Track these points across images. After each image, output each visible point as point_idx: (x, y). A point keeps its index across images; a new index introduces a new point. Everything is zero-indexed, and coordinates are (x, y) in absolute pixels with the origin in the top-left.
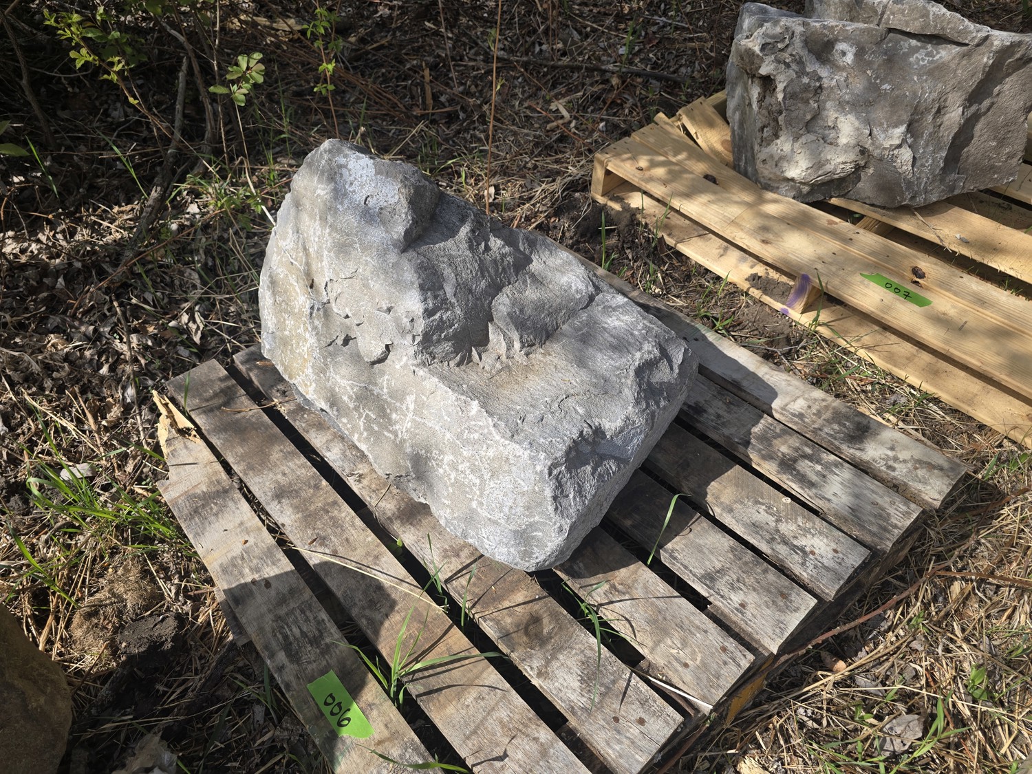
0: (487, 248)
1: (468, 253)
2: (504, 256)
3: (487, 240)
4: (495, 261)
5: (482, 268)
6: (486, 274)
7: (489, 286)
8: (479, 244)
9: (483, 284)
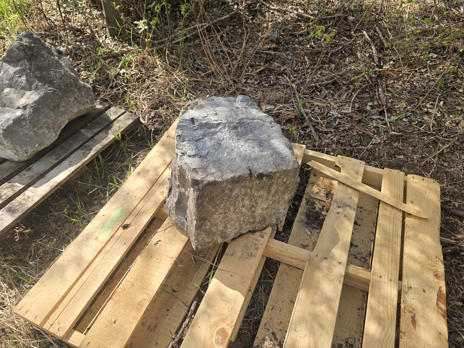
0: (20, 77)
1: (12, 73)
2: (22, 82)
3: (22, 75)
4: (17, 81)
5: (11, 79)
6: (11, 81)
7: (9, 84)
8: (18, 74)
9: (7, 82)
